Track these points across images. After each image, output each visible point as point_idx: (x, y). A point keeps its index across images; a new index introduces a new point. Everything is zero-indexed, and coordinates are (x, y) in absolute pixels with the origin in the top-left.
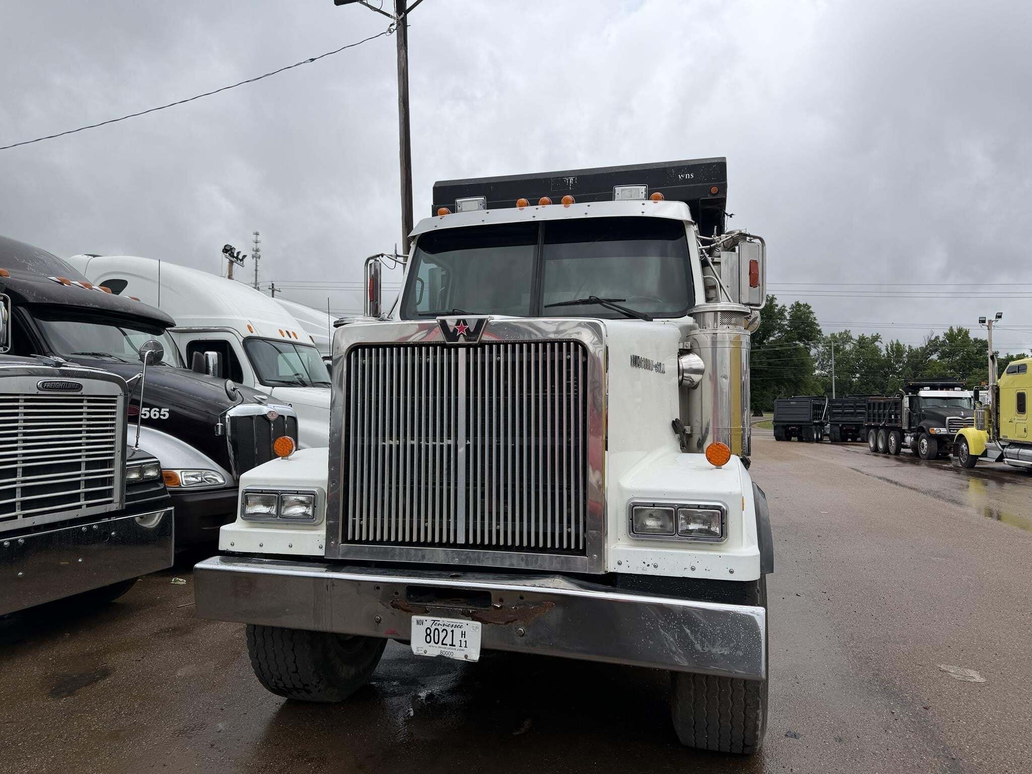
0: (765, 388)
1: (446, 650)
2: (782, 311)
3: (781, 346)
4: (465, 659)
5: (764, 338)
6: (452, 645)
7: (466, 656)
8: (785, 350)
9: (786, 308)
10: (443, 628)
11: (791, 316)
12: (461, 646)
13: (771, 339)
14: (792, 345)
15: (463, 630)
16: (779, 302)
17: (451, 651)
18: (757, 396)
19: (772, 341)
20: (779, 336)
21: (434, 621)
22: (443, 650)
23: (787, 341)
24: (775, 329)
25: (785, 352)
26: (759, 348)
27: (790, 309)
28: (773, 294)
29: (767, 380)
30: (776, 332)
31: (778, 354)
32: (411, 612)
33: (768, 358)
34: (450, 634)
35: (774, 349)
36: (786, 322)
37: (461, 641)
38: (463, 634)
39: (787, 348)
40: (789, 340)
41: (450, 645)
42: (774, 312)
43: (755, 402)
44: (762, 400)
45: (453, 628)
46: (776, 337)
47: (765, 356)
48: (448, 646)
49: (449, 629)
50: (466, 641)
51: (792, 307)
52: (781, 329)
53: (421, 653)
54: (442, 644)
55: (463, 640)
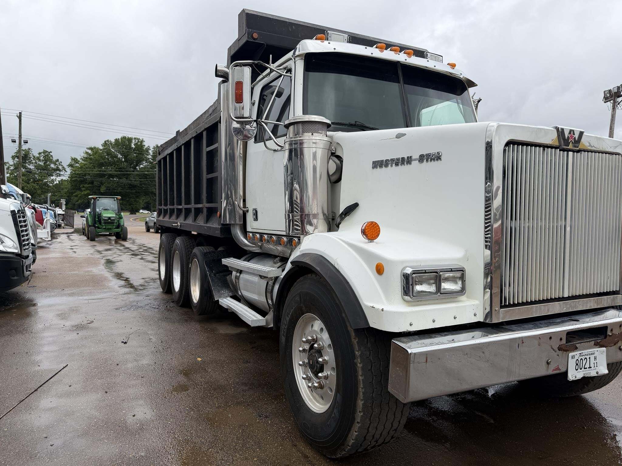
0: (137, 197)
1: (586, 372)
2: (148, 149)
3: (148, 171)
4: (597, 375)
5: (137, 165)
6: (590, 367)
7: (597, 373)
8: (151, 174)
9: (150, 148)
10: (585, 357)
11: (154, 153)
12: (594, 367)
13: (141, 166)
14: (154, 171)
15: (595, 355)
16: (146, 144)
17: (589, 372)
18: (133, 202)
19: (142, 167)
20: (146, 165)
21: (580, 353)
22: (585, 372)
23: (152, 169)
24: (143, 160)
25: (150, 175)
26: (133, 171)
27: (153, 149)
28: (143, 138)
29: (138, 192)
30: (144, 162)
31: (145, 176)
32: (568, 351)
33: (140, 179)
34: (588, 360)
35: (144, 173)
36: (150, 157)
37: (594, 363)
38: (595, 358)
39: (152, 173)
40: (153, 168)
41: (589, 368)
42: (143, 150)
43: (131, 206)
44: (136, 204)
45: (590, 356)
46: (144, 166)
47: (138, 177)
48: (588, 369)
49: (588, 357)
50: (597, 363)
51: (154, 148)
52: (147, 160)
53: (574, 379)
54: (585, 368)
55: (595, 362)
